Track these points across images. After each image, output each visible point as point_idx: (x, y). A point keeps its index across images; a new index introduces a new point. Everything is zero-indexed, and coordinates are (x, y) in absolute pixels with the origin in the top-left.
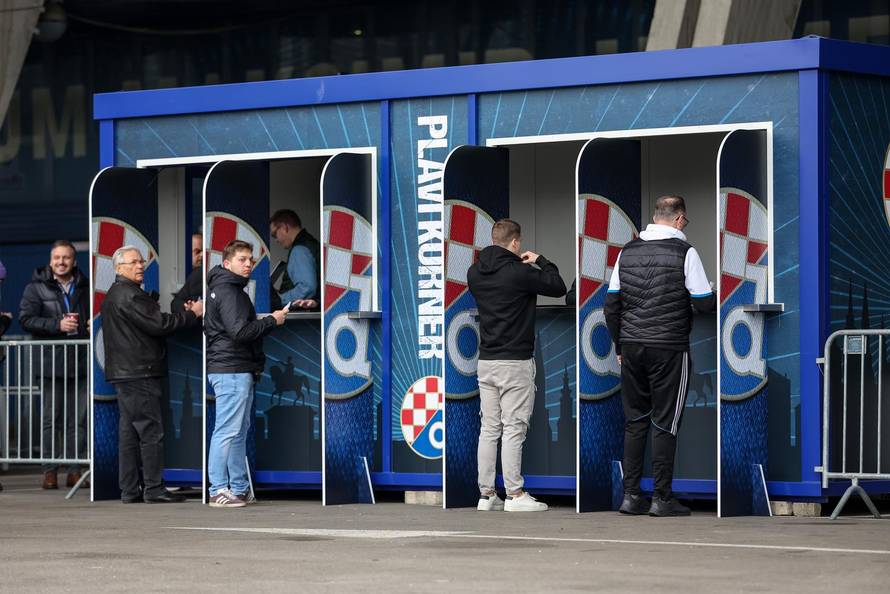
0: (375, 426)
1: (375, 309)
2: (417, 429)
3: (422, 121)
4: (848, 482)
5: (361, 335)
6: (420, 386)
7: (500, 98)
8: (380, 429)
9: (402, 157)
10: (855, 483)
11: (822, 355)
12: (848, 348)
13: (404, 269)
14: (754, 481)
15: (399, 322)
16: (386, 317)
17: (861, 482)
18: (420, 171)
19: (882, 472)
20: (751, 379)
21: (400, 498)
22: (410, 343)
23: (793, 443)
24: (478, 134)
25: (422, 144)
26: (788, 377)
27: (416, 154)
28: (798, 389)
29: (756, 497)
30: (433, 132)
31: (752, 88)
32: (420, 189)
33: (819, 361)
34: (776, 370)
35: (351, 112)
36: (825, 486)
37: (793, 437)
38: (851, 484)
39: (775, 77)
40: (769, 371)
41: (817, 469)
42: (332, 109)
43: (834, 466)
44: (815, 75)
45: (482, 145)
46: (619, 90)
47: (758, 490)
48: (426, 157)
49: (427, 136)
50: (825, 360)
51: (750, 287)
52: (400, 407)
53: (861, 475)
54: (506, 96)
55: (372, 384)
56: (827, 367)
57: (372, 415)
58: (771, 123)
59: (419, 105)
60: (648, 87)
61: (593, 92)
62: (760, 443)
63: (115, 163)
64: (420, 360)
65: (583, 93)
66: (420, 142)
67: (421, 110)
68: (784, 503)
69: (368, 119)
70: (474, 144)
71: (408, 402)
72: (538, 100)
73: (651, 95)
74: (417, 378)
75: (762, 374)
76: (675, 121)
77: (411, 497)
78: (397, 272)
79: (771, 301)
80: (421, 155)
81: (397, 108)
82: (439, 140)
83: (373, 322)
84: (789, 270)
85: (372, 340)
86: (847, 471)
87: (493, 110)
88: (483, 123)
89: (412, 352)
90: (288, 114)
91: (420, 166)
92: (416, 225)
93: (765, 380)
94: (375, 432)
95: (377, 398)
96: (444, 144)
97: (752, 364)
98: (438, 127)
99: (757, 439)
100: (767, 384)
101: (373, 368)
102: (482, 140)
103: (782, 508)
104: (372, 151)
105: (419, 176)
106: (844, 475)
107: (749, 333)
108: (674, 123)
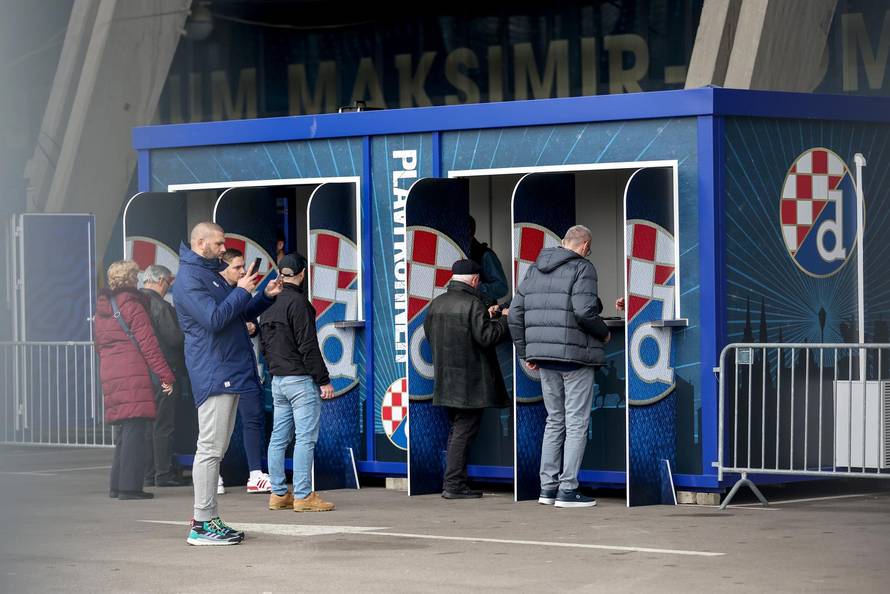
0: (361, 421)
1: (360, 319)
2: (395, 424)
3: (397, 154)
4: (738, 476)
5: (348, 343)
6: (397, 387)
7: (459, 135)
8: (365, 423)
9: (380, 186)
10: (744, 477)
11: (718, 365)
12: (739, 359)
13: (383, 284)
14: (662, 475)
15: (380, 331)
16: (368, 326)
17: (749, 476)
18: (395, 198)
19: (780, 468)
20: (659, 385)
21: (383, 484)
22: (388, 347)
23: (696, 441)
24: (440, 166)
25: (397, 175)
26: (692, 383)
27: (392, 184)
28: (699, 394)
29: (663, 488)
30: (405, 164)
31: (660, 130)
32: (395, 214)
33: (715, 370)
34: (682, 376)
35: (338, 145)
36: (720, 479)
37: (696, 436)
38: (740, 478)
39: (679, 121)
40: (676, 378)
41: (714, 464)
42: (324, 143)
43: (728, 462)
44: (710, 120)
45: (445, 177)
46: (554, 130)
47: (666, 482)
48: (400, 186)
49: (401, 168)
50: (720, 369)
51: (658, 305)
52: (381, 404)
53: (749, 470)
54: (465, 134)
55: (358, 384)
56: (721, 376)
57: (359, 411)
58: (676, 161)
59: (394, 140)
60: (577, 127)
61: (533, 132)
62: (668, 441)
63: (151, 187)
64: (396, 364)
65: (525, 132)
66: (395, 173)
67: (395, 145)
68: (689, 493)
69: (353, 151)
70: (438, 177)
71: (387, 401)
72: (490, 136)
73: (580, 135)
74: (394, 379)
75: (670, 381)
76: (600, 157)
77: (390, 483)
78: (377, 285)
79: (678, 317)
80: (396, 184)
81: (376, 143)
82: (410, 172)
83: (359, 330)
84: (693, 289)
85: (357, 346)
86: (738, 467)
87: (454, 146)
88: (446, 157)
89: (390, 357)
90: (288, 146)
91: (395, 193)
92: (392, 246)
93: (673, 386)
94: (361, 426)
95: (363, 397)
96: (414, 174)
97: (661, 372)
98: (409, 160)
99: (665, 438)
100: (674, 390)
101: (359, 370)
102: (444, 172)
103: (687, 497)
104: (356, 180)
105: (395, 203)
106: (735, 469)
107: (657, 345)
108: (598, 159)
